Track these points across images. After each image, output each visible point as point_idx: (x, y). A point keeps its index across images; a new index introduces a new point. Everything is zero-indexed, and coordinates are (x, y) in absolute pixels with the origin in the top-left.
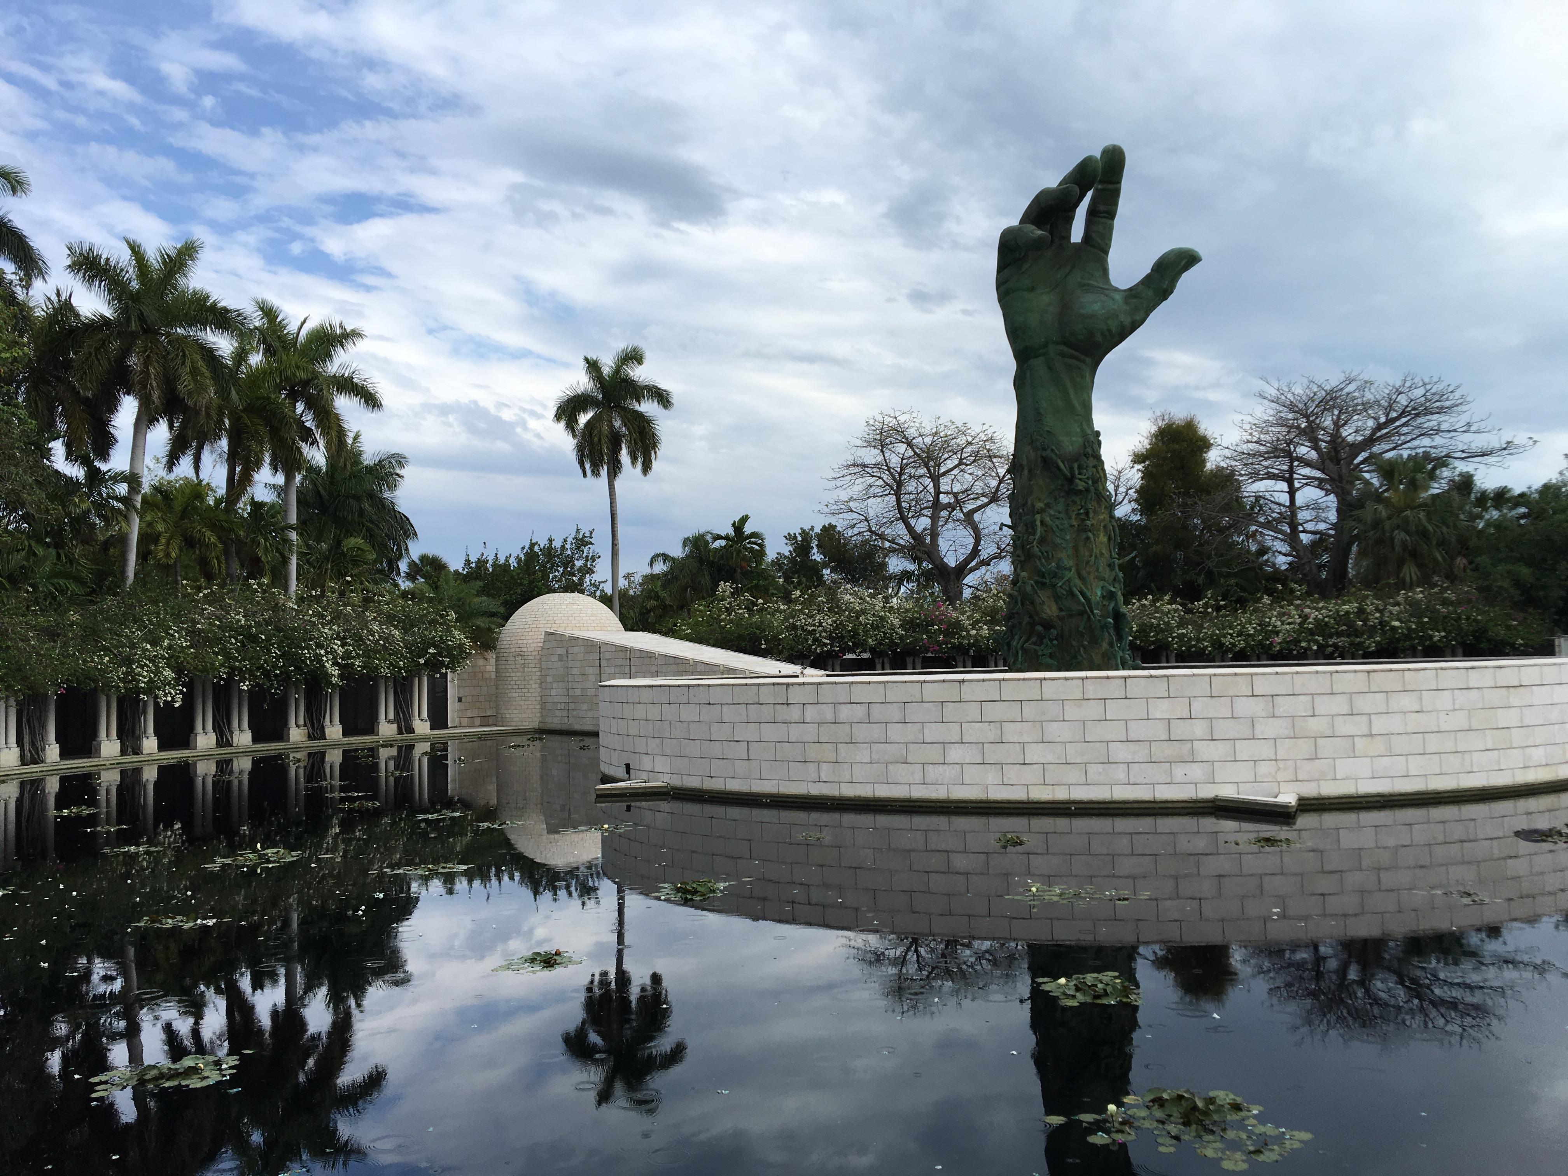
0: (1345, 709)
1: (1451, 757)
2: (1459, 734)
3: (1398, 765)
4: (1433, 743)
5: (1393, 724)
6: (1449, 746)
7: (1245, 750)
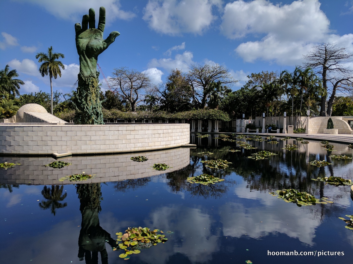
0: (84, 134)
1: (112, 145)
2: (115, 141)
3: (98, 147)
4: (107, 142)
5: (97, 138)
6: (112, 143)
7: (59, 143)
